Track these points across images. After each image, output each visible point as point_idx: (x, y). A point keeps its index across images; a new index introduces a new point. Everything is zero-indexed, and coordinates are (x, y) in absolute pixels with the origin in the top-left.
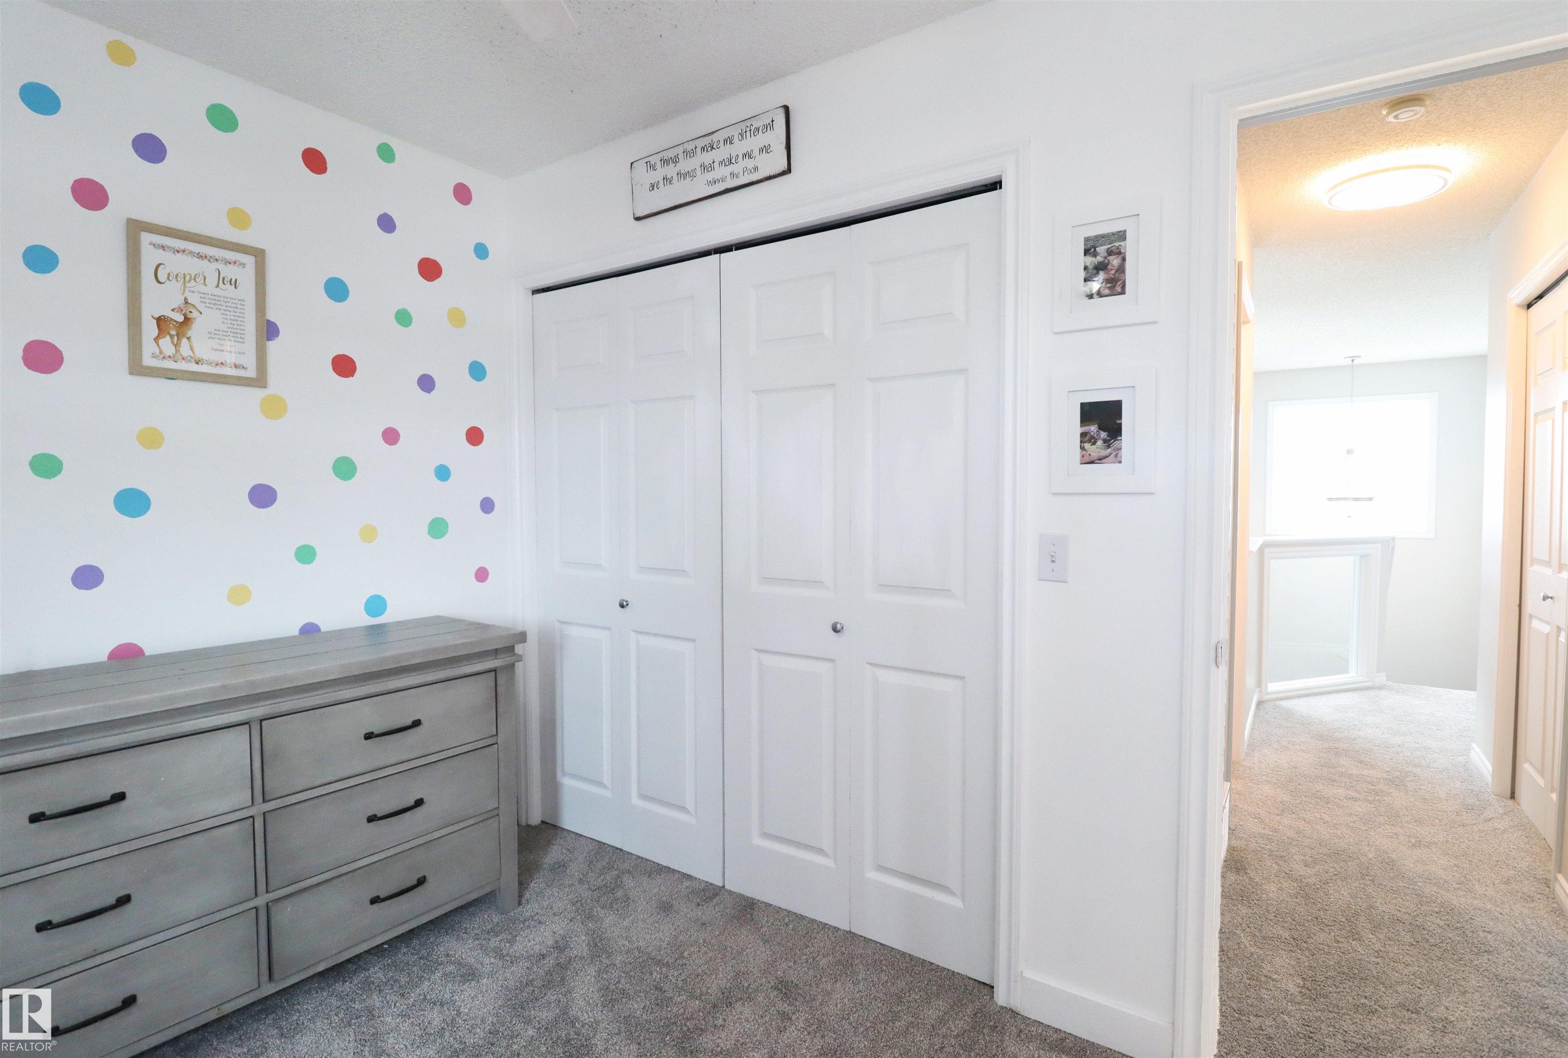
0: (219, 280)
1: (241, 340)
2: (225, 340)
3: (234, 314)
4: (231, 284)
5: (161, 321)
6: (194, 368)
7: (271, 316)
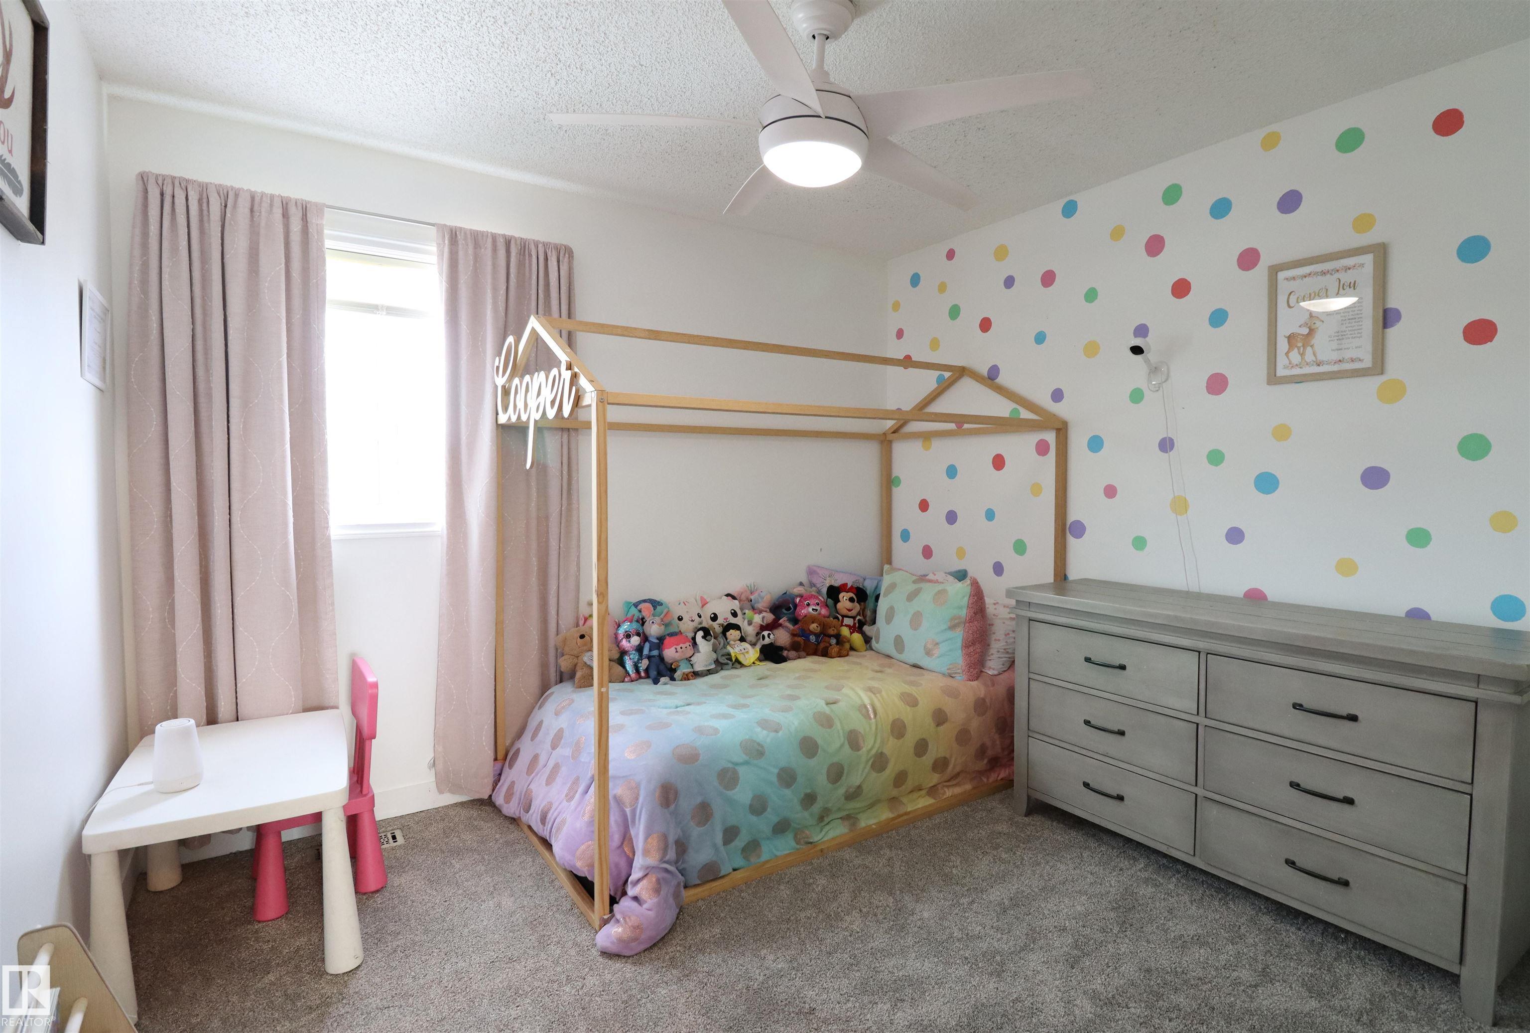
0: (1339, 285)
1: (1359, 335)
2: (1343, 339)
3: (1352, 313)
4: (1350, 287)
5: (1291, 338)
6: (1316, 369)
7: (1392, 303)
